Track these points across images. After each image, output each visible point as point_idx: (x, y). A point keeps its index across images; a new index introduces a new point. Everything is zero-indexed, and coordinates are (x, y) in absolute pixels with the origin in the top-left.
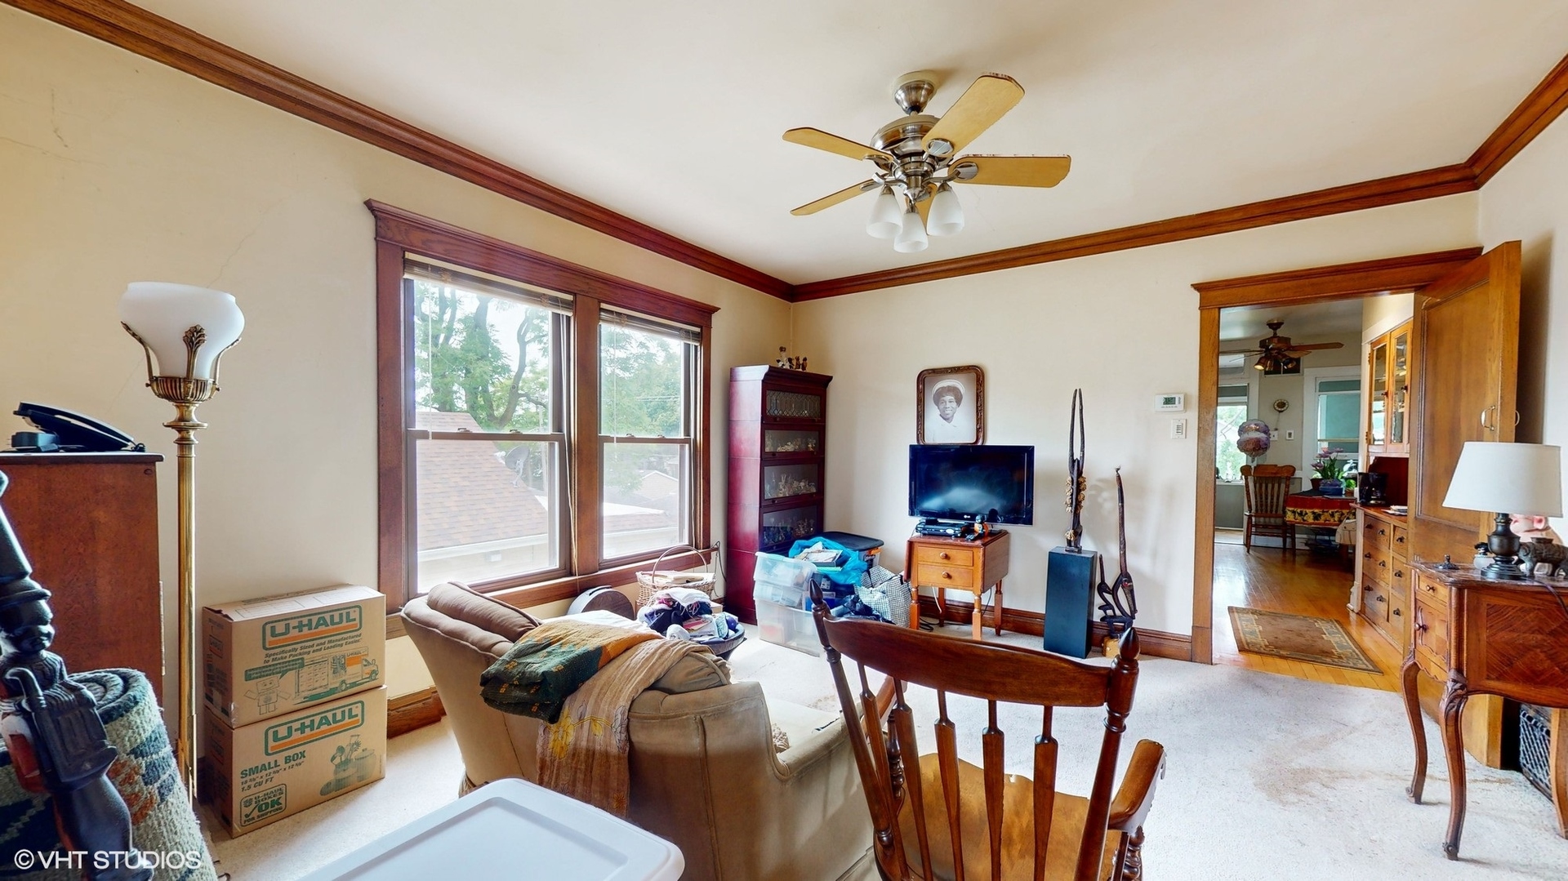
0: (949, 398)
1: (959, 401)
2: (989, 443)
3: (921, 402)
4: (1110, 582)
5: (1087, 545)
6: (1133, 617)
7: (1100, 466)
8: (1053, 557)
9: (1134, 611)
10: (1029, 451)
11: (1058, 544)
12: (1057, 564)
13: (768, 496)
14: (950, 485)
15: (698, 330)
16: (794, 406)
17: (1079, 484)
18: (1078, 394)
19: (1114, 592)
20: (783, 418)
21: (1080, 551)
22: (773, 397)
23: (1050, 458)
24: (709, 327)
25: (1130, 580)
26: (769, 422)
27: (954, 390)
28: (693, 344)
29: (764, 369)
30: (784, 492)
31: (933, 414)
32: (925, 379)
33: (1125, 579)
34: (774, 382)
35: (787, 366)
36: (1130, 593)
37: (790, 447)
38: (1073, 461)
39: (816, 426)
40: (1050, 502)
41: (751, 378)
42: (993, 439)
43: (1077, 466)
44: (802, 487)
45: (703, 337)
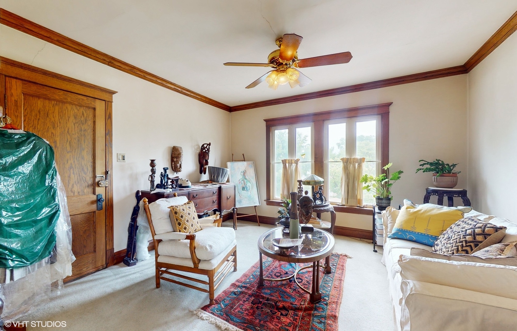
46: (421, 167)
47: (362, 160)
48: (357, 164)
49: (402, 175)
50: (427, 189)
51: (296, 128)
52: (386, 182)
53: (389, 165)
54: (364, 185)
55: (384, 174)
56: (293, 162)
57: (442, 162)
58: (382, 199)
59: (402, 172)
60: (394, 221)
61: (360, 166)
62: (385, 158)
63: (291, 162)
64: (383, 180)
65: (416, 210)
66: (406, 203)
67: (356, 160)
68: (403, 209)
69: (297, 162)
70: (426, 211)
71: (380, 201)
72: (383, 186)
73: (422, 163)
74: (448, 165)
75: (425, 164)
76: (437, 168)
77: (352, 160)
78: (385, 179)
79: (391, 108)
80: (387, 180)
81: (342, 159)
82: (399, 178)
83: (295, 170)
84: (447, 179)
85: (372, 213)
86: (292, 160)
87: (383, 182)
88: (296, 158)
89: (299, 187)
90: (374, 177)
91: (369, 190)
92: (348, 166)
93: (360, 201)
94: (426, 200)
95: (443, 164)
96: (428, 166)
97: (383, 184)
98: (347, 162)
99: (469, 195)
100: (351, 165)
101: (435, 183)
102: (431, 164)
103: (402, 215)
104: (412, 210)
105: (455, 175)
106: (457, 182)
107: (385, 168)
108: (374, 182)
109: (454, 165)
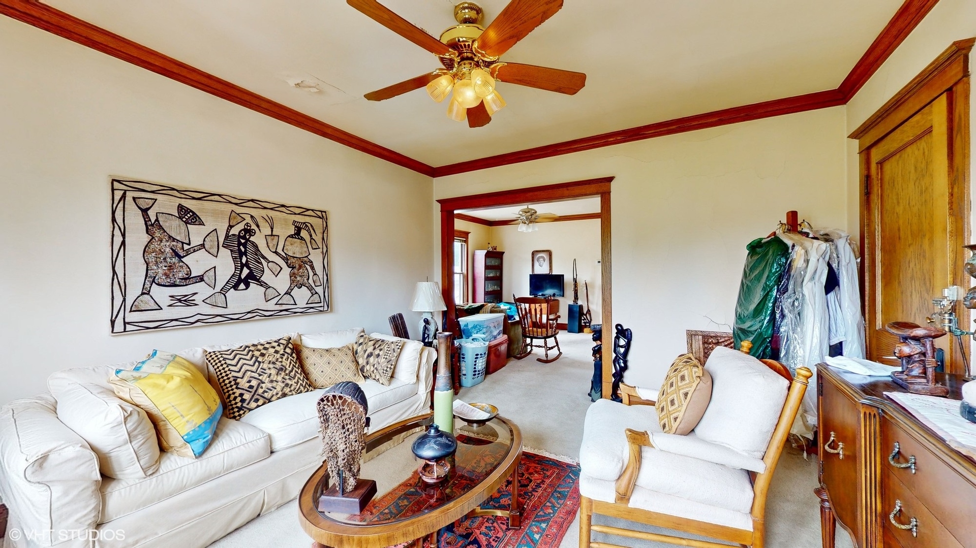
0: (541, 259)
1: (544, 261)
2: (553, 274)
3: (533, 261)
4: (585, 312)
5: (580, 303)
6: (591, 322)
7: (581, 280)
8: (570, 306)
9: (591, 320)
10: (563, 276)
11: (572, 303)
12: (571, 308)
13: (486, 290)
14: (546, 289)
15: (465, 239)
16: (493, 262)
17: (575, 285)
18: (575, 260)
19: (586, 315)
20: (490, 266)
21: (577, 304)
22: (488, 260)
23: (568, 278)
24: (468, 238)
25: (590, 311)
26: (487, 267)
27: (543, 257)
28: (463, 243)
29: (486, 251)
30: (490, 289)
31: (536, 264)
32: (534, 253)
33: (589, 311)
34: (488, 255)
35: (491, 250)
36: (590, 315)
37: (491, 275)
38: (574, 279)
39: (499, 268)
40: (569, 292)
41: (481, 255)
42: (554, 273)
43: (575, 280)
44: (496, 288)
45: (466, 242)
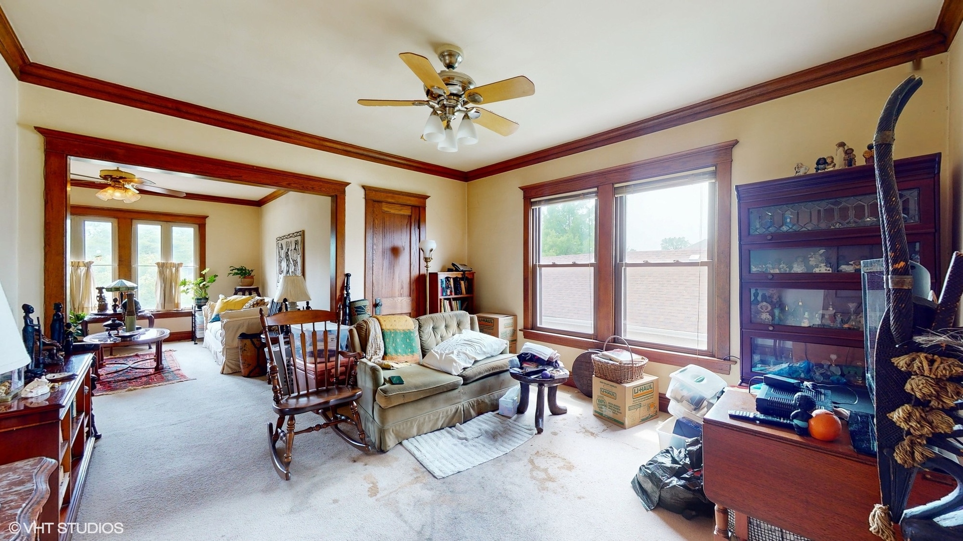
46: (231, 272)
47: (180, 265)
48: (174, 269)
49: (217, 278)
50: (235, 289)
51: (84, 221)
52: (204, 285)
53: (207, 270)
54: (182, 288)
55: (202, 278)
56: (81, 264)
57: (245, 268)
58: (201, 299)
59: (217, 276)
60: (213, 311)
61: (177, 270)
62: (202, 264)
63: (77, 265)
64: (201, 283)
65: (227, 300)
66: (221, 297)
67: (174, 265)
68: (219, 301)
69: (88, 265)
70: (233, 300)
71: (199, 301)
72: (200, 288)
73: (232, 268)
74: (248, 270)
75: (234, 269)
76: (242, 272)
77: (169, 265)
78: (202, 282)
79: (207, 220)
80: (204, 283)
81: (158, 264)
82: (214, 281)
83: (85, 275)
84: (248, 280)
85: (191, 314)
86: (79, 262)
87: (201, 285)
88: (85, 260)
89: (99, 295)
90: (193, 281)
91: (187, 293)
92: (165, 271)
93: (177, 305)
94: (236, 294)
95: (245, 270)
96: (236, 271)
97: (201, 286)
98: (162, 267)
99: (260, 291)
100: (168, 270)
101: (240, 284)
102: (238, 269)
103: (218, 305)
104: (225, 301)
105: (252, 277)
106: (253, 282)
107: (203, 272)
108: (193, 285)
109: (252, 271)
